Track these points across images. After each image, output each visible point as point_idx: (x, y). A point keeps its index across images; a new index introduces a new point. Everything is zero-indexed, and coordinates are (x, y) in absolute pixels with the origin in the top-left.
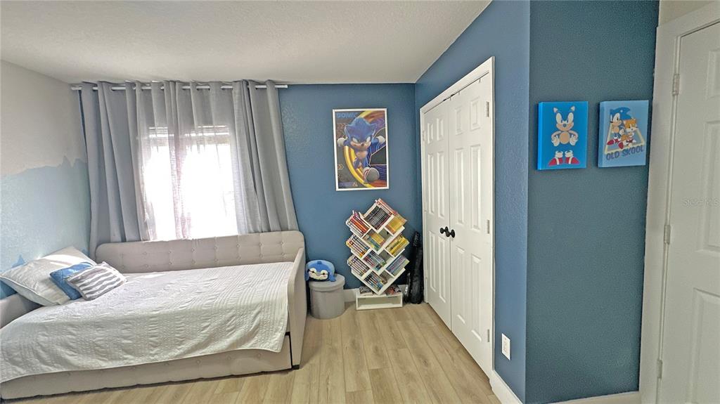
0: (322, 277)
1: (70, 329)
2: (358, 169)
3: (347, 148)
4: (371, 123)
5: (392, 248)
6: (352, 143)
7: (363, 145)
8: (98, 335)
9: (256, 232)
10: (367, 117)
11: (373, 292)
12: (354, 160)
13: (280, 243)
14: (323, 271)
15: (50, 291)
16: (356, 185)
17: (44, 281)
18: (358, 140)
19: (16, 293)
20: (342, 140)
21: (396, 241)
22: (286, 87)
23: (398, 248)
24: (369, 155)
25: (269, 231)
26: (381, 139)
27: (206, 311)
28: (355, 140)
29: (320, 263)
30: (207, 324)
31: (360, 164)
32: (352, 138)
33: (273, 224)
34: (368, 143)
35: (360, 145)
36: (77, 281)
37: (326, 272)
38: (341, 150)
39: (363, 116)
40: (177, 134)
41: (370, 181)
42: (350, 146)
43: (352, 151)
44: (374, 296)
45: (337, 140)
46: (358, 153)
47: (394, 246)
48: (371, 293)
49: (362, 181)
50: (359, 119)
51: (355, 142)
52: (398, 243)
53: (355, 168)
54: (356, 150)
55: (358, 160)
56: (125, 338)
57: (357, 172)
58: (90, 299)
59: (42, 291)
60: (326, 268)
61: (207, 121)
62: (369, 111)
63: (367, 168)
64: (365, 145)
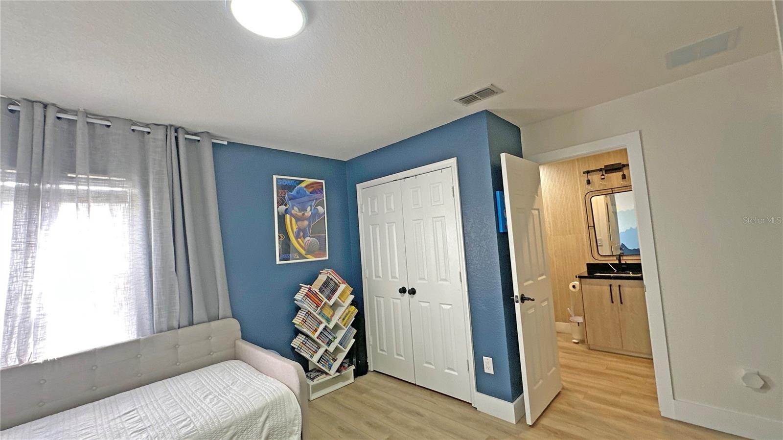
2: (299, 240)
3: (288, 216)
4: (310, 193)
5: (344, 319)
6: (293, 212)
7: (304, 214)
10: (306, 187)
11: (326, 373)
12: (295, 230)
13: (208, 338)
16: (298, 257)
18: (299, 209)
20: (283, 208)
21: (347, 311)
22: (226, 143)
23: (350, 317)
24: (309, 224)
25: (193, 324)
26: (320, 208)
28: (296, 208)
31: (302, 234)
32: (293, 206)
33: (199, 315)
34: (308, 213)
35: (300, 214)
38: (282, 218)
39: (303, 185)
41: (309, 252)
42: (292, 215)
43: (294, 220)
44: (328, 377)
45: (278, 207)
46: (299, 223)
47: (346, 316)
48: (324, 375)
49: (303, 252)
50: (301, 188)
51: (295, 210)
52: (349, 312)
53: (297, 237)
54: (298, 219)
55: (299, 230)
57: (299, 243)
62: (309, 181)
63: (308, 238)
64: (306, 214)
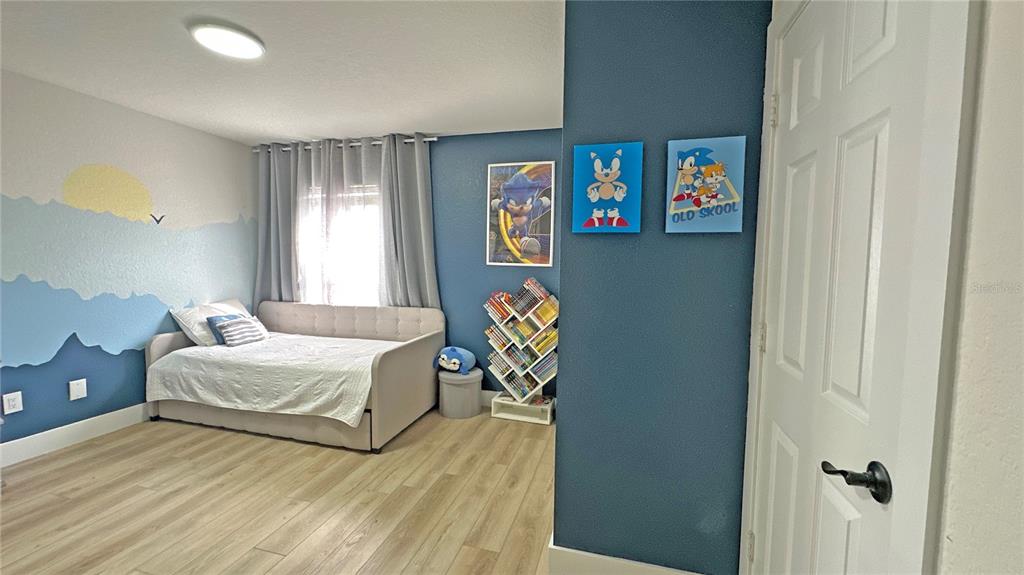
0: (451, 367)
1: (202, 365)
2: (514, 240)
4: (533, 180)
5: (538, 344)
6: (508, 206)
7: (522, 208)
8: (219, 375)
9: (396, 305)
10: (528, 173)
11: (515, 400)
13: (419, 321)
14: (454, 360)
15: (204, 332)
16: (511, 260)
17: (201, 324)
18: (515, 202)
19: (181, 330)
20: (497, 201)
21: (544, 335)
22: (435, 139)
23: (546, 344)
24: (529, 221)
25: (409, 306)
26: (545, 200)
27: (300, 371)
28: (512, 201)
29: (455, 350)
30: (298, 383)
32: (509, 199)
33: (413, 299)
34: (528, 206)
35: (517, 208)
36: (222, 327)
37: (457, 362)
40: (328, 193)
42: (506, 209)
44: (514, 403)
45: (491, 201)
46: (514, 219)
47: (542, 341)
48: (511, 399)
49: (518, 255)
50: (522, 175)
51: (512, 205)
52: (546, 337)
53: (511, 238)
54: (515, 215)
55: (515, 227)
56: (238, 382)
57: (513, 244)
58: (228, 346)
59: (197, 331)
60: (459, 357)
61: (357, 179)
62: (532, 165)
63: (526, 238)
64: (525, 208)
